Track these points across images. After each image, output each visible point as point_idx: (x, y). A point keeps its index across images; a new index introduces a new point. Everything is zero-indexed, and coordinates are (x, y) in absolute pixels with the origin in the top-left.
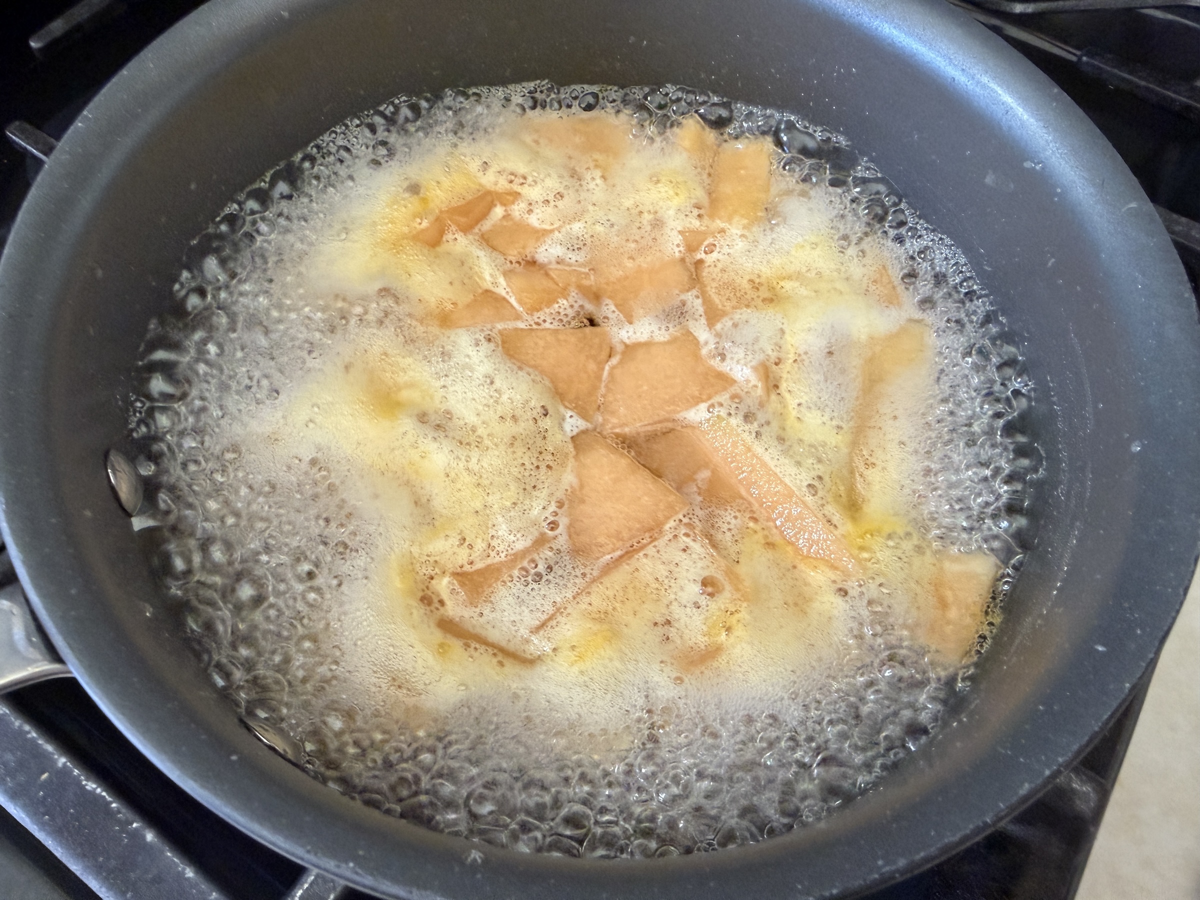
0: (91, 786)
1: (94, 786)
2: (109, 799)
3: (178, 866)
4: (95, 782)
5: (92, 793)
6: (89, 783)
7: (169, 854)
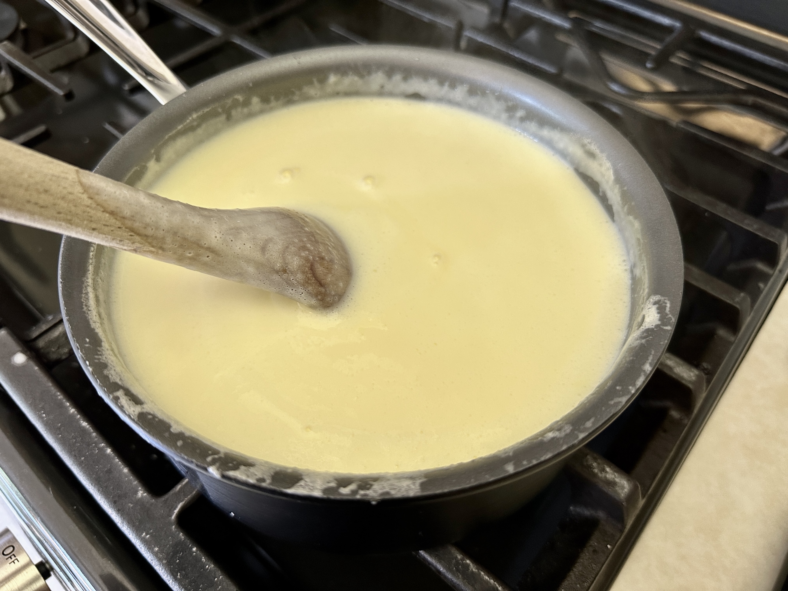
0: (85, 424)
1: (86, 424)
2: (92, 431)
3: (120, 466)
4: (87, 422)
5: (84, 427)
6: (84, 423)
7: (117, 460)
